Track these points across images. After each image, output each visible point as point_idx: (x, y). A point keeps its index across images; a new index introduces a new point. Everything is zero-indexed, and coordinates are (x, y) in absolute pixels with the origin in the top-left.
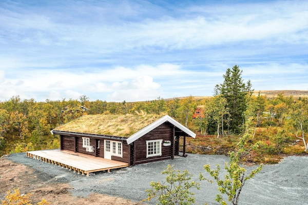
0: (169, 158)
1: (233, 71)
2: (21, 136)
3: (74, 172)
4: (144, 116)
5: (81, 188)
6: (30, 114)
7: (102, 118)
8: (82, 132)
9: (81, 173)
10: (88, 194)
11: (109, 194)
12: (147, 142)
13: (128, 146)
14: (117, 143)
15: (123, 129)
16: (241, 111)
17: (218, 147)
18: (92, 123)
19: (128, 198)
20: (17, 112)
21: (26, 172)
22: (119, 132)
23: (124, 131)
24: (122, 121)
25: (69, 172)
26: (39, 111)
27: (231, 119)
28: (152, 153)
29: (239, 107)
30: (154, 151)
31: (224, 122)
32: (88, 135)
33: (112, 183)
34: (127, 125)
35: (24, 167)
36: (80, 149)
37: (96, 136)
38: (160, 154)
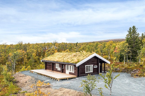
0: (97, 74)
1: (132, 29)
2: (23, 62)
3: (52, 79)
4: (84, 54)
5: (56, 85)
6: (28, 51)
7: (65, 54)
8: (56, 61)
9: (56, 80)
10: (59, 88)
11: (68, 88)
12: (86, 66)
13: (76, 67)
14: (72, 66)
15: (74, 60)
16: (137, 50)
17: (123, 68)
18: (60, 56)
19: (76, 90)
20: (22, 50)
21: (32, 79)
22: (73, 61)
23: (75, 60)
24: (74, 56)
25: (50, 79)
26: (32, 50)
27: (132, 54)
28: (88, 71)
29: (136, 47)
30: (89, 70)
31: (128, 56)
32: (58, 63)
33: (69, 84)
34: (76, 58)
35: (30, 77)
36: (54, 69)
37: (62, 63)
38: (92, 72)
